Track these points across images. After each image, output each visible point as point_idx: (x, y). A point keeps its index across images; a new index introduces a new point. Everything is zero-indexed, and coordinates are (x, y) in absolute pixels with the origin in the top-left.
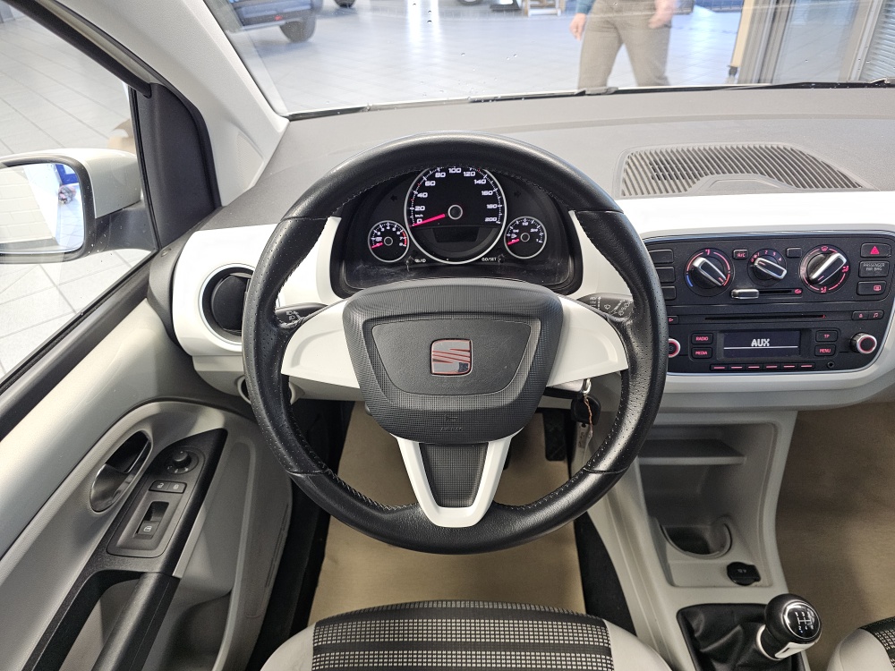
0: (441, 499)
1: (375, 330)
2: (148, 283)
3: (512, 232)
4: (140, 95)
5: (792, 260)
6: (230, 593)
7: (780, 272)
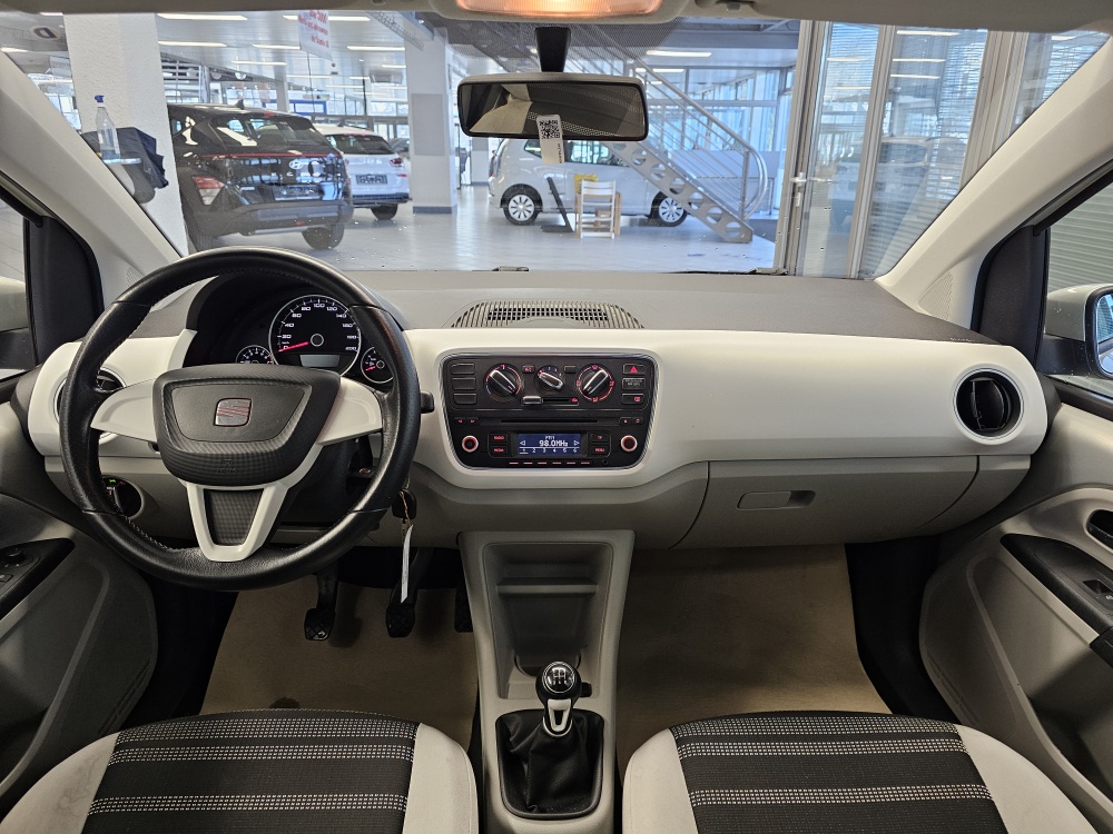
0: (216, 539)
1: (174, 392)
2: (15, 388)
3: (370, 361)
4: (32, 224)
5: (571, 374)
6: (46, 710)
7: (557, 383)
